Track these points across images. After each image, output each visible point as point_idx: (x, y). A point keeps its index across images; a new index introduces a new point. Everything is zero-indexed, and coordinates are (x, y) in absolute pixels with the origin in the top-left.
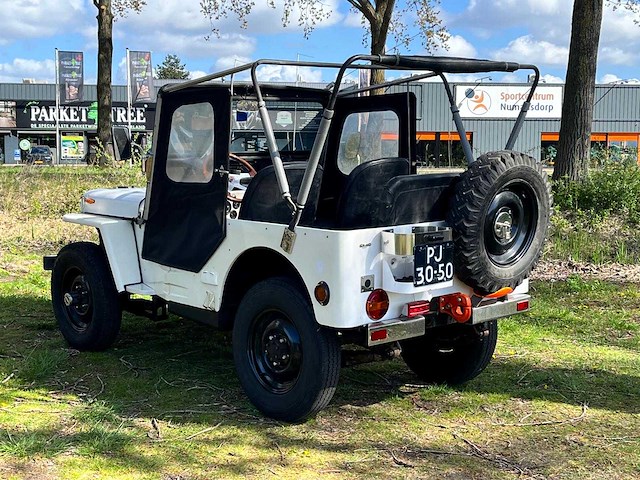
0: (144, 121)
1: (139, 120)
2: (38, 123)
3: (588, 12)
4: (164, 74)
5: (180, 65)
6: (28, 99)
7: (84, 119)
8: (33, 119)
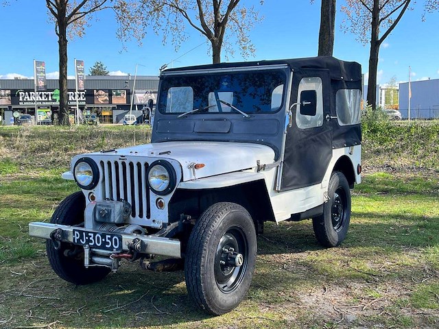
0: (85, 99)
1: (82, 99)
2: (23, 102)
3: (326, 36)
4: (94, 73)
5: (103, 67)
6: (18, 88)
7: (50, 99)
8: (21, 99)
